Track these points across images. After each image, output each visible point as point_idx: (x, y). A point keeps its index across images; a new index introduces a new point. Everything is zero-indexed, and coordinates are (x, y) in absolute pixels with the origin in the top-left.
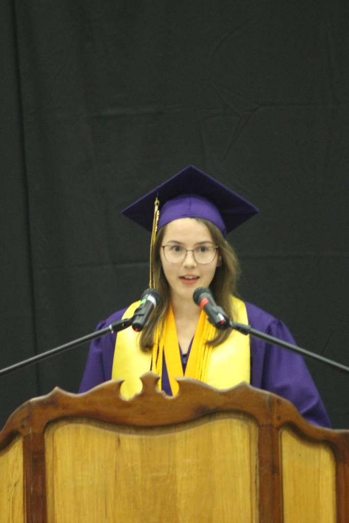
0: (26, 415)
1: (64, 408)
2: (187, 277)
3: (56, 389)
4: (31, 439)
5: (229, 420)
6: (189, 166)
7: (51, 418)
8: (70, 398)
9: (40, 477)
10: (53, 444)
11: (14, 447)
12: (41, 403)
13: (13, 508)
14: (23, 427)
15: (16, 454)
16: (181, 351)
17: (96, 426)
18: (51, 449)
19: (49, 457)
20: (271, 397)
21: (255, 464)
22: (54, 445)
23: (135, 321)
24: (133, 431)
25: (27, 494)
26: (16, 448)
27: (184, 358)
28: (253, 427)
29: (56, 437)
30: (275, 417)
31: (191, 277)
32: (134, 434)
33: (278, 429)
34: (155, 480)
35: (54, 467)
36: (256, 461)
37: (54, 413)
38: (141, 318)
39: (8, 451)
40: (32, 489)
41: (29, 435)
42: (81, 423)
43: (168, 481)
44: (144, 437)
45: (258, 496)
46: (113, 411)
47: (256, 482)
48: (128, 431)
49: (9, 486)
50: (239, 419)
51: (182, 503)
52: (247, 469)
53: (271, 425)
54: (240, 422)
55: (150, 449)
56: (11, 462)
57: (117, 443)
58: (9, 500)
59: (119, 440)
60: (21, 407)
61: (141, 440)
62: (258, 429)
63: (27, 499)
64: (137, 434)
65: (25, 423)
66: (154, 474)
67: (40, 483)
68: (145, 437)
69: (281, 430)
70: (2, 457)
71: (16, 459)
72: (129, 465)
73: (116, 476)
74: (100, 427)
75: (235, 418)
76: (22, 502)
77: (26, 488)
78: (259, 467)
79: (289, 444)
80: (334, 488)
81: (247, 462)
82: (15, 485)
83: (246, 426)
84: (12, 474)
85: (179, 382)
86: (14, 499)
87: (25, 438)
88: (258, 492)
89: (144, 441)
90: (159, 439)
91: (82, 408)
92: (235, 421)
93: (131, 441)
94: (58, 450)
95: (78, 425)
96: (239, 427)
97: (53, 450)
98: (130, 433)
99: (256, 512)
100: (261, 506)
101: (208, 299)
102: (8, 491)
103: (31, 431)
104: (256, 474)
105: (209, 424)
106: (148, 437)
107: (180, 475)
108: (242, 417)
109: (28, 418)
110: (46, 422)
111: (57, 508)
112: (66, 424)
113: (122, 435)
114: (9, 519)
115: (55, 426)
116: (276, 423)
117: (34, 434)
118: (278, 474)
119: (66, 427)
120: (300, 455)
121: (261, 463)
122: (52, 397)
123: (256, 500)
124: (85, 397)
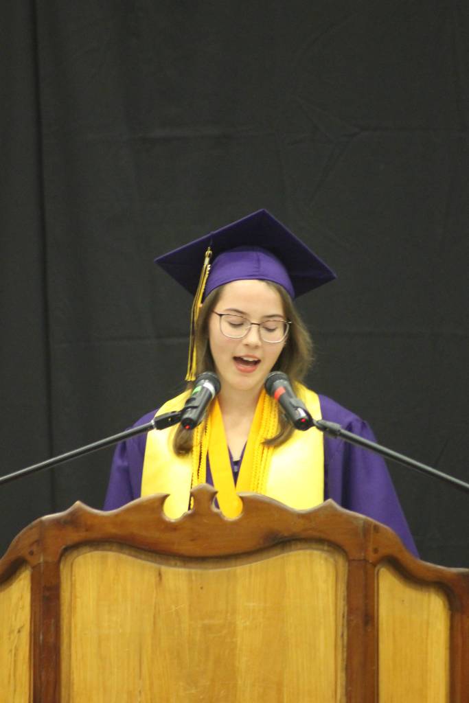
0: (36, 537)
1: (87, 530)
2: (245, 359)
3: (78, 503)
4: (42, 568)
5: (308, 552)
6: (261, 210)
7: (69, 543)
8: (96, 516)
9: (53, 621)
10: (71, 576)
11: (18, 579)
12: (57, 522)
13: (15, 661)
14: (32, 553)
15: (21, 589)
16: (231, 457)
17: (130, 555)
18: (69, 583)
19: (65, 594)
20: (366, 522)
21: (342, 612)
22: (73, 578)
23: (186, 416)
24: (179, 564)
25: (35, 643)
26: (22, 582)
27: (236, 465)
28: (341, 561)
29: (76, 569)
30: (370, 549)
31: (251, 360)
32: (181, 567)
33: (374, 565)
34: (207, 629)
35: (72, 609)
36: (344, 607)
37: (73, 536)
38: (195, 410)
39: (11, 585)
40: (41, 637)
41: (39, 564)
42: (110, 550)
43: (225, 631)
44: (193, 571)
45: (345, 655)
46: (153, 535)
47: (342, 635)
48: (173, 563)
49: (11, 632)
50: (322, 550)
51: (242, 662)
52: (332, 618)
53: (365, 560)
54: (324, 555)
55: (202, 588)
56: (14, 600)
57: (158, 579)
58: (11, 651)
59: (160, 574)
60: (30, 526)
61: (190, 575)
62: (347, 564)
63: (35, 651)
64: (184, 566)
65: (35, 548)
66: (206, 622)
67: (52, 629)
68: (195, 571)
69: (378, 567)
70: (2, 593)
71: (22, 597)
72: (173, 607)
73: (155, 623)
74: (136, 557)
75: (317, 549)
76: (27, 654)
77: (34, 635)
78: (348, 615)
79: (388, 585)
80: (448, 646)
81: (332, 609)
82: (19, 631)
83: (331, 560)
84: (16, 615)
85: (242, 498)
86: (16, 649)
87: (33, 568)
88: (345, 649)
89: (194, 578)
90: (213, 575)
91: (113, 530)
92: (316, 553)
93: (176, 576)
94: (78, 586)
95: (105, 553)
96: (322, 562)
97: (72, 585)
98: (175, 565)
99: (342, 676)
100: (348, 668)
101: (285, 388)
102: (9, 639)
103: (42, 560)
104: (343, 625)
105: (282, 555)
106: (199, 571)
107: (241, 623)
108: (326, 548)
109: (37, 542)
110: (64, 547)
111: (74, 663)
112: (90, 551)
113: (164, 568)
114: (10, 676)
115: (75, 553)
116: (372, 557)
117: (46, 562)
118: (373, 625)
119: (89, 555)
120: (403, 601)
121: (351, 610)
122: (72, 514)
123: (343, 660)
124: (117, 515)
